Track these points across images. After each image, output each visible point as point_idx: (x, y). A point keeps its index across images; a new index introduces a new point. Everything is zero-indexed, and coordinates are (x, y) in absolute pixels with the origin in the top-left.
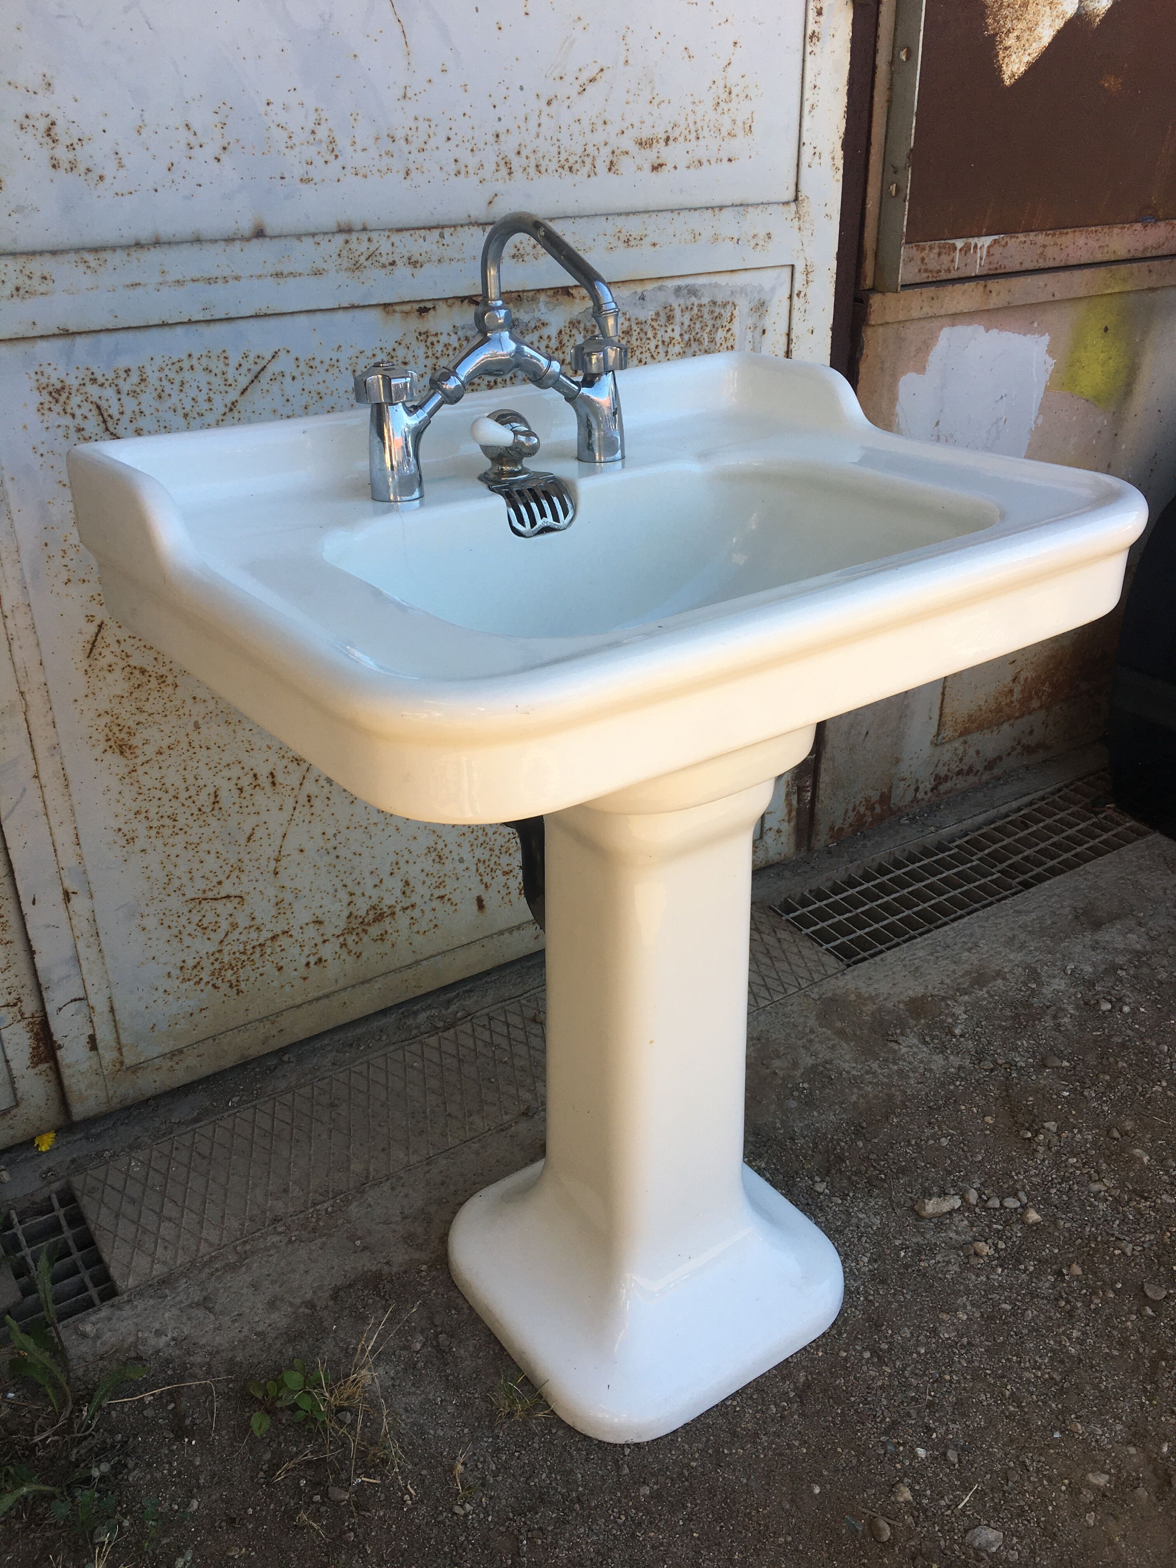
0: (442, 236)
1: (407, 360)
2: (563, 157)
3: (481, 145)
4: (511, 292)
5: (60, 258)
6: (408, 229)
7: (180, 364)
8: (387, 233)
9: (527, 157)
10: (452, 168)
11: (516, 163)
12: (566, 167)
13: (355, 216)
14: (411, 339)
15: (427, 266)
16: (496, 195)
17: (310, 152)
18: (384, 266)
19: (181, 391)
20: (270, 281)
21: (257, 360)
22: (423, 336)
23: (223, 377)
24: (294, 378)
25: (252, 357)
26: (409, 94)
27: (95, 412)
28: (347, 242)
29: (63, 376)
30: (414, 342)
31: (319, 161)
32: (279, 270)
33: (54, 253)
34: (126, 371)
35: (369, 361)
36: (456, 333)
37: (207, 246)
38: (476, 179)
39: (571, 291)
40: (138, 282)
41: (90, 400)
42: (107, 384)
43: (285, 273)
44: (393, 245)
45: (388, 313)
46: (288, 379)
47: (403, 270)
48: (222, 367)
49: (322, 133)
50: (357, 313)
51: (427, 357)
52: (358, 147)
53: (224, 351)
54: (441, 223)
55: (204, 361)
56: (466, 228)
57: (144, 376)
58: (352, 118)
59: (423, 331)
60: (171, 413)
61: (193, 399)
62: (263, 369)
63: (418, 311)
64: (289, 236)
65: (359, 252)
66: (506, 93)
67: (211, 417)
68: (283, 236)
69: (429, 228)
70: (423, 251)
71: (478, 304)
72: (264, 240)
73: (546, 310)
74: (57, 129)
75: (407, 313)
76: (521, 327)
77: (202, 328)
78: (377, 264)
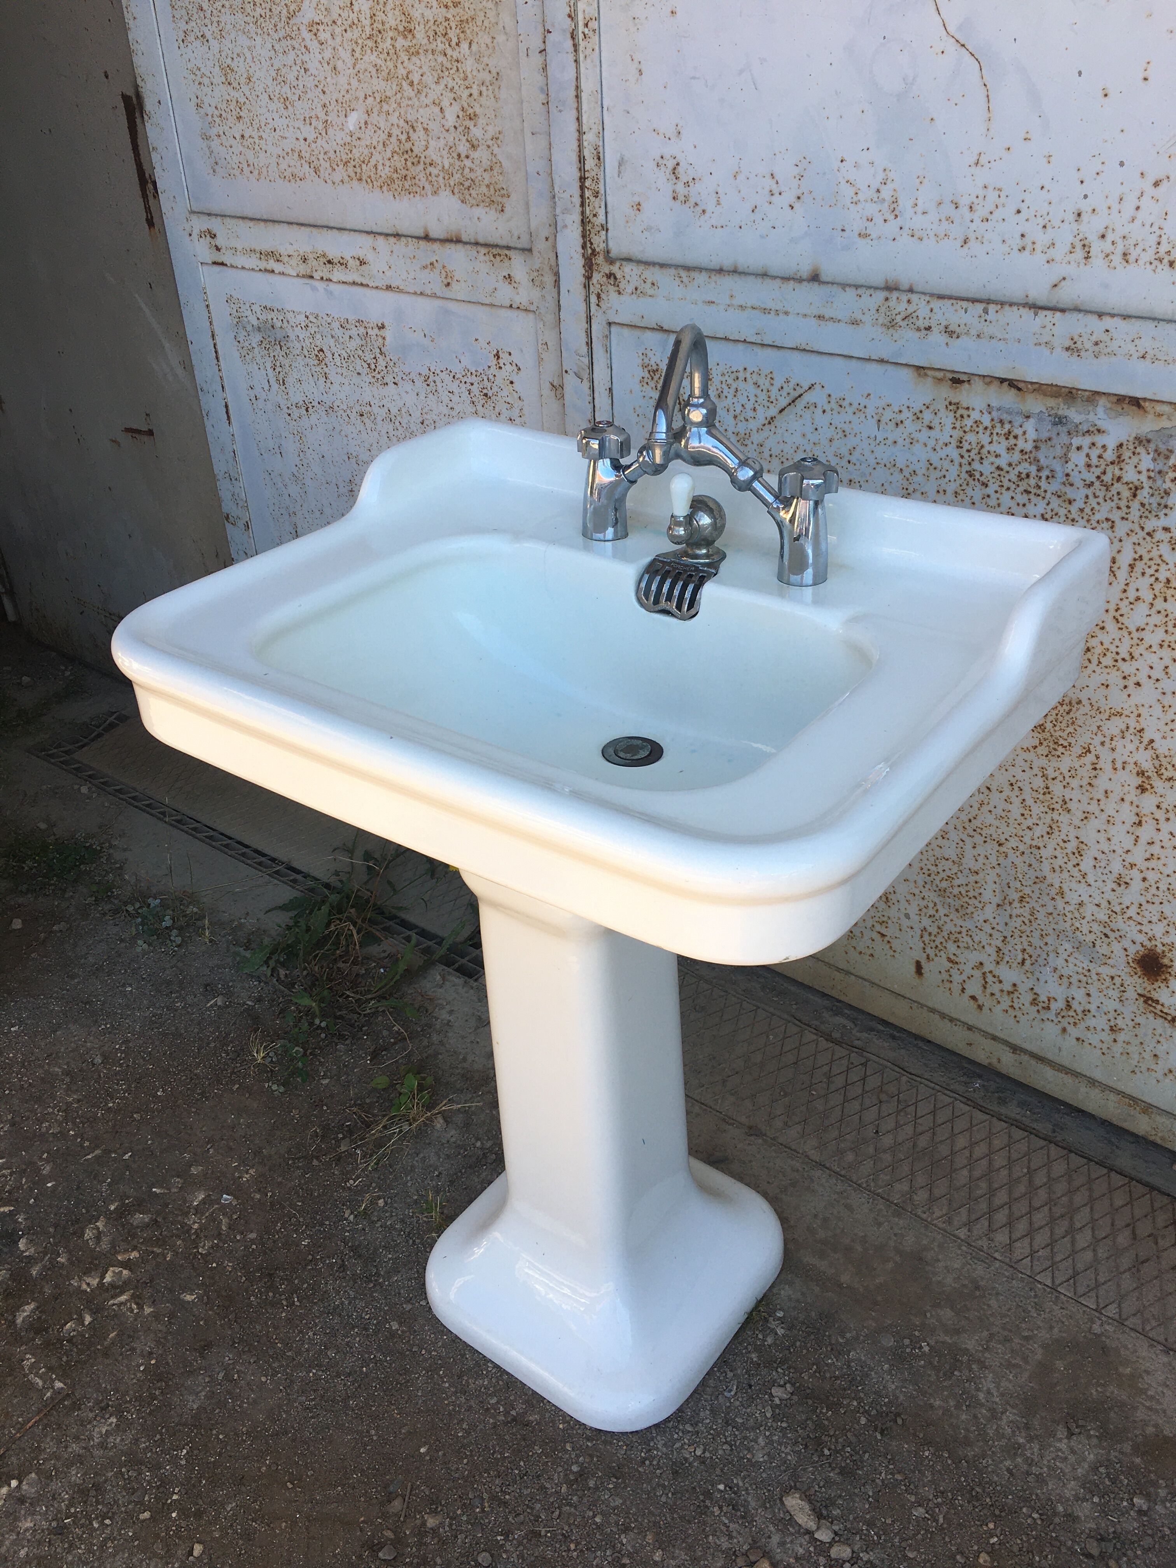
0: (986, 311)
1: (932, 425)
2: (1163, 248)
3: (1056, 223)
5: (664, 270)
6: (950, 298)
7: (737, 374)
8: (928, 298)
9: (1113, 243)
10: (1018, 242)
11: (1097, 247)
12: (1165, 261)
13: (905, 276)
14: (941, 405)
15: (964, 339)
16: (1064, 279)
17: (871, 209)
18: (919, 329)
19: (735, 395)
20: (814, 321)
21: (796, 387)
22: (954, 406)
23: (768, 394)
24: (824, 412)
25: (793, 383)
26: (983, 160)
28: (887, 299)
29: (658, 362)
30: (943, 409)
31: (879, 219)
32: (821, 313)
33: (662, 266)
36: (990, 413)
37: (768, 281)
38: (1044, 258)
39: (1142, 403)
40: (713, 300)
43: (827, 317)
44: (931, 310)
45: (919, 375)
46: (819, 411)
47: (937, 337)
48: (767, 384)
49: (886, 193)
50: (890, 368)
51: (954, 428)
52: (919, 209)
53: (772, 372)
54: (992, 298)
55: (755, 376)
56: (1015, 308)
57: (710, 376)
58: (918, 181)
59: (954, 400)
61: (743, 406)
62: (800, 396)
63: (951, 380)
64: (837, 284)
65: (896, 311)
66: (1100, 168)
67: (753, 425)
68: (833, 284)
69: (974, 301)
70: (962, 322)
71: (1019, 389)
72: (816, 284)
73: (1105, 417)
74: (680, 169)
75: (939, 380)
76: (1069, 426)
77: (757, 349)
78: (912, 326)
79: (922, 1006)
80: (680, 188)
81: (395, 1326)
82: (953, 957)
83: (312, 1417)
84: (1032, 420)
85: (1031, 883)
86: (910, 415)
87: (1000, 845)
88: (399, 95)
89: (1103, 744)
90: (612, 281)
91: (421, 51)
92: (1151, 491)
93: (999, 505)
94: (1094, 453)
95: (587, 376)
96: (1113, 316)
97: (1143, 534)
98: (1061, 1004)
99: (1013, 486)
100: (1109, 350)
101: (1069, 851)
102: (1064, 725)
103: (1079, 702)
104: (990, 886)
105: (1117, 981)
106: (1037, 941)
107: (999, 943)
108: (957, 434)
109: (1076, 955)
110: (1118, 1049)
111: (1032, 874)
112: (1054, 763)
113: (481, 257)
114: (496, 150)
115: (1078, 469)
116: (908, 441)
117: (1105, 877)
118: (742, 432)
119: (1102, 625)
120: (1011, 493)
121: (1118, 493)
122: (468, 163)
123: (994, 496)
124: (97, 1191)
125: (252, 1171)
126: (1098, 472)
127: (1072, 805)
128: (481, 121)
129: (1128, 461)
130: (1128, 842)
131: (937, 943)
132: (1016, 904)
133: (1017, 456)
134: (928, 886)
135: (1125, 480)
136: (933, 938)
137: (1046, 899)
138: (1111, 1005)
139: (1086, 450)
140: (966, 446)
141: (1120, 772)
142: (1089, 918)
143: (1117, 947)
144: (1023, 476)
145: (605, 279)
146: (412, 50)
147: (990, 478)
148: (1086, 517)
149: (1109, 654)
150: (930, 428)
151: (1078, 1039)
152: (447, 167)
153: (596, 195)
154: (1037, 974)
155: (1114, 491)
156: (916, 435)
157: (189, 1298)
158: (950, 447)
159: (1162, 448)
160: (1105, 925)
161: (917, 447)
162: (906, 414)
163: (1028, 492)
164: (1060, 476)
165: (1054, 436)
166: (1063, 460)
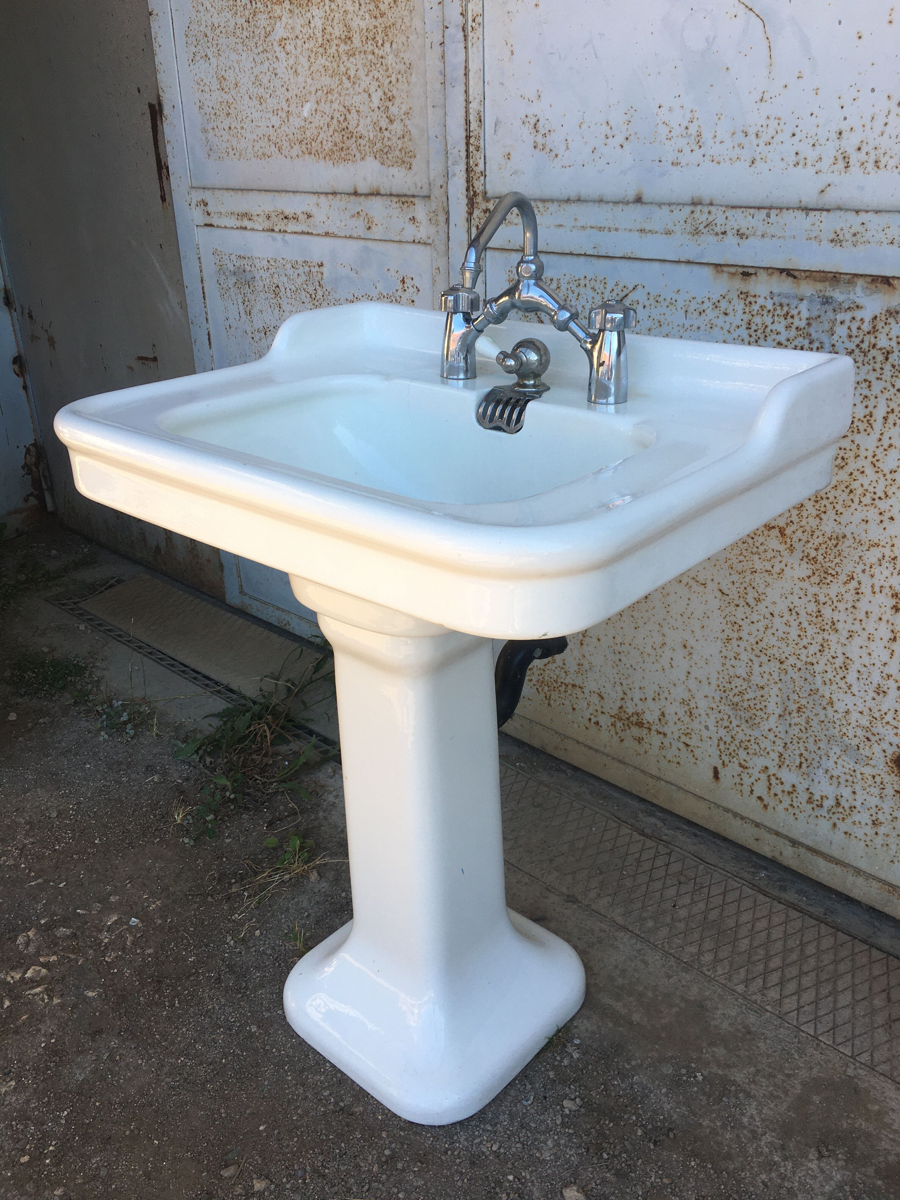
0: (768, 216)
1: (728, 312)
3: (823, 141)
4: (824, 272)
6: (741, 207)
7: (579, 282)
8: (723, 209)
9: (867, 153)
10: (793, 159)
11: (855, 158)
13: (707, 193)
14: (733, 295)
15: (751, 239)
16: (829, 185)
17: (682, 143)
18: (717, 234)
19: (577, 299)
20: (637, 234)
21: (624, 289)
22: (744, 295)
23: (602, 295)
24: (644, 307)
25: (621, 285)
26: (767, 96)
28: (693, 212)
30: (736, 298)
31: (686, 150)
32: (643, 227)
34: (550, 279)
36: (772, 298)
37: (603, 206)
38: (814, 170)
39: (891, 281)
40: (562, 224)
43: (647, 230)
44: (727, 218)
45: (718, 271)
47: (731, 239)
48: (602, 288)
49: (693, 130)
50: (695, 268)
51: (745, 313)
52: (718, 140)
53: (605, 278)
54: (771, 205)
55: (593, 283)
56: (791, 211)
57: (559, 285)
58: (717, 117)
59: (744, 291)
61: (583, 306)
62: (626, 296)
63: (742, 274)
64: (655, 203)
65: (700, 221)
66: (855, 94)
68: (651, 203)
69: (759, 208)
70: (750, 226)
71: (795, 277)
72: (639, 205)
73: (863, 295)
74: (540, 124)
75: (733, 274)
76: (834, 305)
77: (594, 261)
78: (711, 232)
79: (719, 806)
80: (540, 139)
81: (254, 1029)
82: (743, 763)
83: (174, 1095)
84: (805, 302)
85: (806, 695)
86: (710, 305)
87: (781, 663)
88: (340, 87)
89: (864, 571)
91: (357, 53)
94: (854, 326)
96: (867, 212)
98: (831, 802)
100: (865, 239)
101: (837, 666)
102: (832, 557)
103: (844, 537)
104: (773, 700)
105: (878, 779)
106: (811, 747)
107: (781, 749)
108: (747, 317)
109: (843, 757)
110: (879, 840)
111: (807, 687)
112: (825, 590)
113: (394, 205)
114: (407, 122)
115: (841, 339)
116: (709, 326)
117: (866, 688)
119: (862, 469)
122: (386, 134)
124: (33, 909)
125: (158, 903)
126: (857, 341)
127: (839, 626)
128: (397, 102)
129: (881, 330)
130: (885, 656)
131: (731, 750)
132: (794, 714)
133: (793, 333)
134: (723, 701)
135: (879, 346)
136: (727, 746)
137: (819, 709)
138: (874, 801)
139: (847, 323)
140: (754, 327)
141: (878, 595)
142: (854, 724)
143: (877, 749)
145: (482, 214)
146: (351, 52)
149: (868, 494)
150: (726, 314)
151: (846, 833)
152: (371, 138)
153: (478, 149)
154: (812, 775)
155: (870, 356)
156: (714, 321)
157: (91, 994)
158: (741, 329)
160: (867, 730)
162: (707, 304)
165: (823, 314)
166: (830, 333)
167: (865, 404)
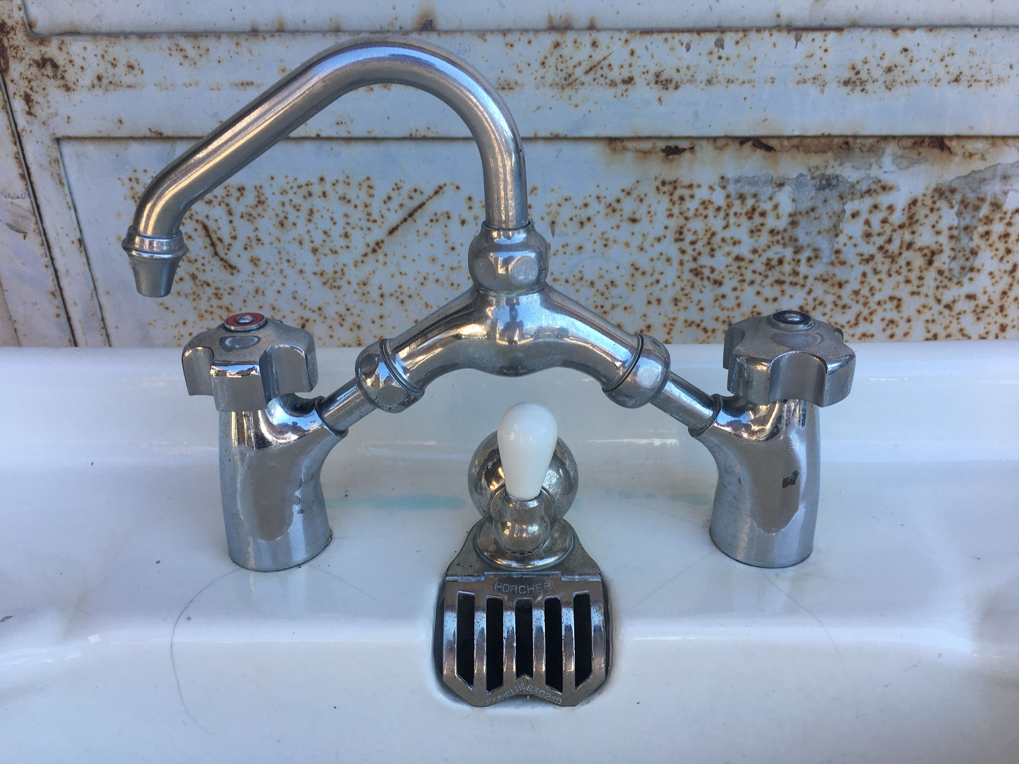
0: (720, 44)
1: (637, 216)
4: (829, 136)
5: (148, 43)
6: (661, 31)
7: (310, 188)
8: (624, 36)
14: (648, 188)
15: (686, 91)
18: (613, 84)
19: (310, 220)
21: (413, 194)
22: (669, 186)
23: (366, 210)
24: (463, 222)
25: (406, 189)
27: (201, 232)
28: (557, 45)
30: (652, 193)
33: (142, 36)
34: (239, 190)
35: (577, 212)
36: (724, 188)
39: (947, 143)
40: (249, 79)
41: (195, 217)
42: (215, 202)
44: (632, 53)
45: (614, 150)
46: (455, 223)
47: (644, 92)
48: (364, 196)
50: (567, 148)
51: (671, 215)
53: (368, 179)
54: (725, 24)
55: (341, 189)
56: (766, 34)
57: (262, 198)
59: (669, 178)
60: (296, 245)
61: (325, 233)
62: (421, 206)
63: (664, 151)
64: (470, 31)
65: (575, 61)
67: (346, 257)
68: (462, 32)
70: (682, 65)
71: (769, 149)
73: (894, 168)
75: (646, 153)
76: (841, 188)
77: (338, 147)
78: (602, 80)
84: (787, 189)
86: (601, 208)
90: (49, 70)
92: (952, 254)
93: (739, 305)
94: (876, 220)
95: (32, 226)
96: (913, 28)
97: (941, 307)
99: (758, 279)
100: (907, 77)
108: (674, 223)
115: (853, 241)
116: (600, 243)
118: (329, 270)
120: (756, 287)
121: (908, 264)
123: (731, 296)
126: (880, 241)
129: (923, 220)
133: (764, 238)
135: (918, 244)
139: (864, 215)
140: (689, 237)
144: (774, 263)
145: (34, 69)
147: (725, 273)
148: (862, 300)
150: (634, 221)
155: (902, 261)
156: (611, 234)
158: (665, 242)
159: (971, 197)
161: (615, 250)
162: (595, 207)
163: (780, 282)
164: (827, 254)
165: (819, 204)
166: (832, 233)
167: (889, 332)
